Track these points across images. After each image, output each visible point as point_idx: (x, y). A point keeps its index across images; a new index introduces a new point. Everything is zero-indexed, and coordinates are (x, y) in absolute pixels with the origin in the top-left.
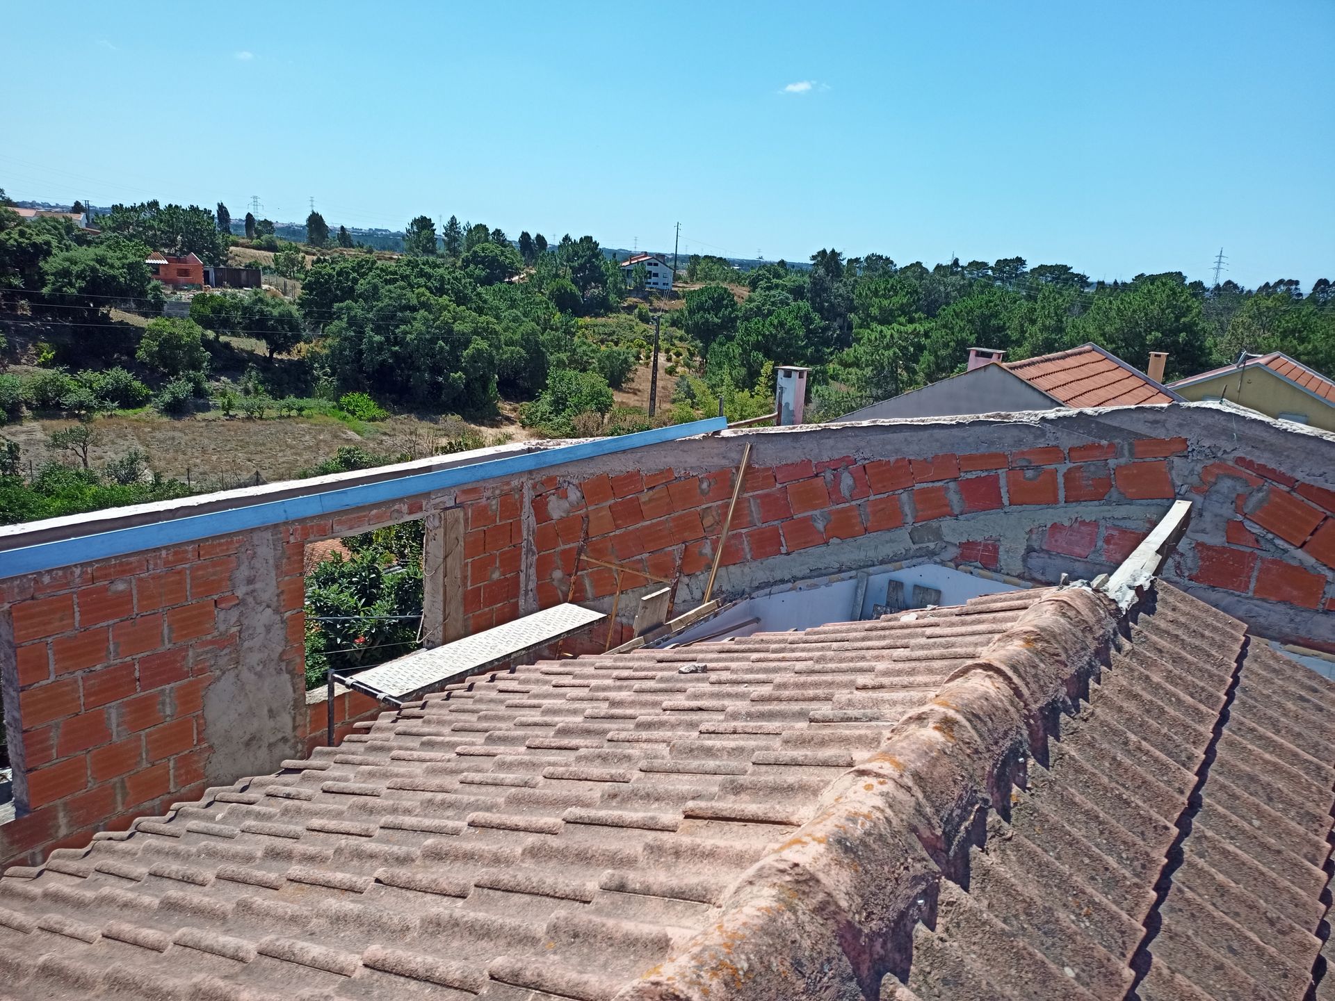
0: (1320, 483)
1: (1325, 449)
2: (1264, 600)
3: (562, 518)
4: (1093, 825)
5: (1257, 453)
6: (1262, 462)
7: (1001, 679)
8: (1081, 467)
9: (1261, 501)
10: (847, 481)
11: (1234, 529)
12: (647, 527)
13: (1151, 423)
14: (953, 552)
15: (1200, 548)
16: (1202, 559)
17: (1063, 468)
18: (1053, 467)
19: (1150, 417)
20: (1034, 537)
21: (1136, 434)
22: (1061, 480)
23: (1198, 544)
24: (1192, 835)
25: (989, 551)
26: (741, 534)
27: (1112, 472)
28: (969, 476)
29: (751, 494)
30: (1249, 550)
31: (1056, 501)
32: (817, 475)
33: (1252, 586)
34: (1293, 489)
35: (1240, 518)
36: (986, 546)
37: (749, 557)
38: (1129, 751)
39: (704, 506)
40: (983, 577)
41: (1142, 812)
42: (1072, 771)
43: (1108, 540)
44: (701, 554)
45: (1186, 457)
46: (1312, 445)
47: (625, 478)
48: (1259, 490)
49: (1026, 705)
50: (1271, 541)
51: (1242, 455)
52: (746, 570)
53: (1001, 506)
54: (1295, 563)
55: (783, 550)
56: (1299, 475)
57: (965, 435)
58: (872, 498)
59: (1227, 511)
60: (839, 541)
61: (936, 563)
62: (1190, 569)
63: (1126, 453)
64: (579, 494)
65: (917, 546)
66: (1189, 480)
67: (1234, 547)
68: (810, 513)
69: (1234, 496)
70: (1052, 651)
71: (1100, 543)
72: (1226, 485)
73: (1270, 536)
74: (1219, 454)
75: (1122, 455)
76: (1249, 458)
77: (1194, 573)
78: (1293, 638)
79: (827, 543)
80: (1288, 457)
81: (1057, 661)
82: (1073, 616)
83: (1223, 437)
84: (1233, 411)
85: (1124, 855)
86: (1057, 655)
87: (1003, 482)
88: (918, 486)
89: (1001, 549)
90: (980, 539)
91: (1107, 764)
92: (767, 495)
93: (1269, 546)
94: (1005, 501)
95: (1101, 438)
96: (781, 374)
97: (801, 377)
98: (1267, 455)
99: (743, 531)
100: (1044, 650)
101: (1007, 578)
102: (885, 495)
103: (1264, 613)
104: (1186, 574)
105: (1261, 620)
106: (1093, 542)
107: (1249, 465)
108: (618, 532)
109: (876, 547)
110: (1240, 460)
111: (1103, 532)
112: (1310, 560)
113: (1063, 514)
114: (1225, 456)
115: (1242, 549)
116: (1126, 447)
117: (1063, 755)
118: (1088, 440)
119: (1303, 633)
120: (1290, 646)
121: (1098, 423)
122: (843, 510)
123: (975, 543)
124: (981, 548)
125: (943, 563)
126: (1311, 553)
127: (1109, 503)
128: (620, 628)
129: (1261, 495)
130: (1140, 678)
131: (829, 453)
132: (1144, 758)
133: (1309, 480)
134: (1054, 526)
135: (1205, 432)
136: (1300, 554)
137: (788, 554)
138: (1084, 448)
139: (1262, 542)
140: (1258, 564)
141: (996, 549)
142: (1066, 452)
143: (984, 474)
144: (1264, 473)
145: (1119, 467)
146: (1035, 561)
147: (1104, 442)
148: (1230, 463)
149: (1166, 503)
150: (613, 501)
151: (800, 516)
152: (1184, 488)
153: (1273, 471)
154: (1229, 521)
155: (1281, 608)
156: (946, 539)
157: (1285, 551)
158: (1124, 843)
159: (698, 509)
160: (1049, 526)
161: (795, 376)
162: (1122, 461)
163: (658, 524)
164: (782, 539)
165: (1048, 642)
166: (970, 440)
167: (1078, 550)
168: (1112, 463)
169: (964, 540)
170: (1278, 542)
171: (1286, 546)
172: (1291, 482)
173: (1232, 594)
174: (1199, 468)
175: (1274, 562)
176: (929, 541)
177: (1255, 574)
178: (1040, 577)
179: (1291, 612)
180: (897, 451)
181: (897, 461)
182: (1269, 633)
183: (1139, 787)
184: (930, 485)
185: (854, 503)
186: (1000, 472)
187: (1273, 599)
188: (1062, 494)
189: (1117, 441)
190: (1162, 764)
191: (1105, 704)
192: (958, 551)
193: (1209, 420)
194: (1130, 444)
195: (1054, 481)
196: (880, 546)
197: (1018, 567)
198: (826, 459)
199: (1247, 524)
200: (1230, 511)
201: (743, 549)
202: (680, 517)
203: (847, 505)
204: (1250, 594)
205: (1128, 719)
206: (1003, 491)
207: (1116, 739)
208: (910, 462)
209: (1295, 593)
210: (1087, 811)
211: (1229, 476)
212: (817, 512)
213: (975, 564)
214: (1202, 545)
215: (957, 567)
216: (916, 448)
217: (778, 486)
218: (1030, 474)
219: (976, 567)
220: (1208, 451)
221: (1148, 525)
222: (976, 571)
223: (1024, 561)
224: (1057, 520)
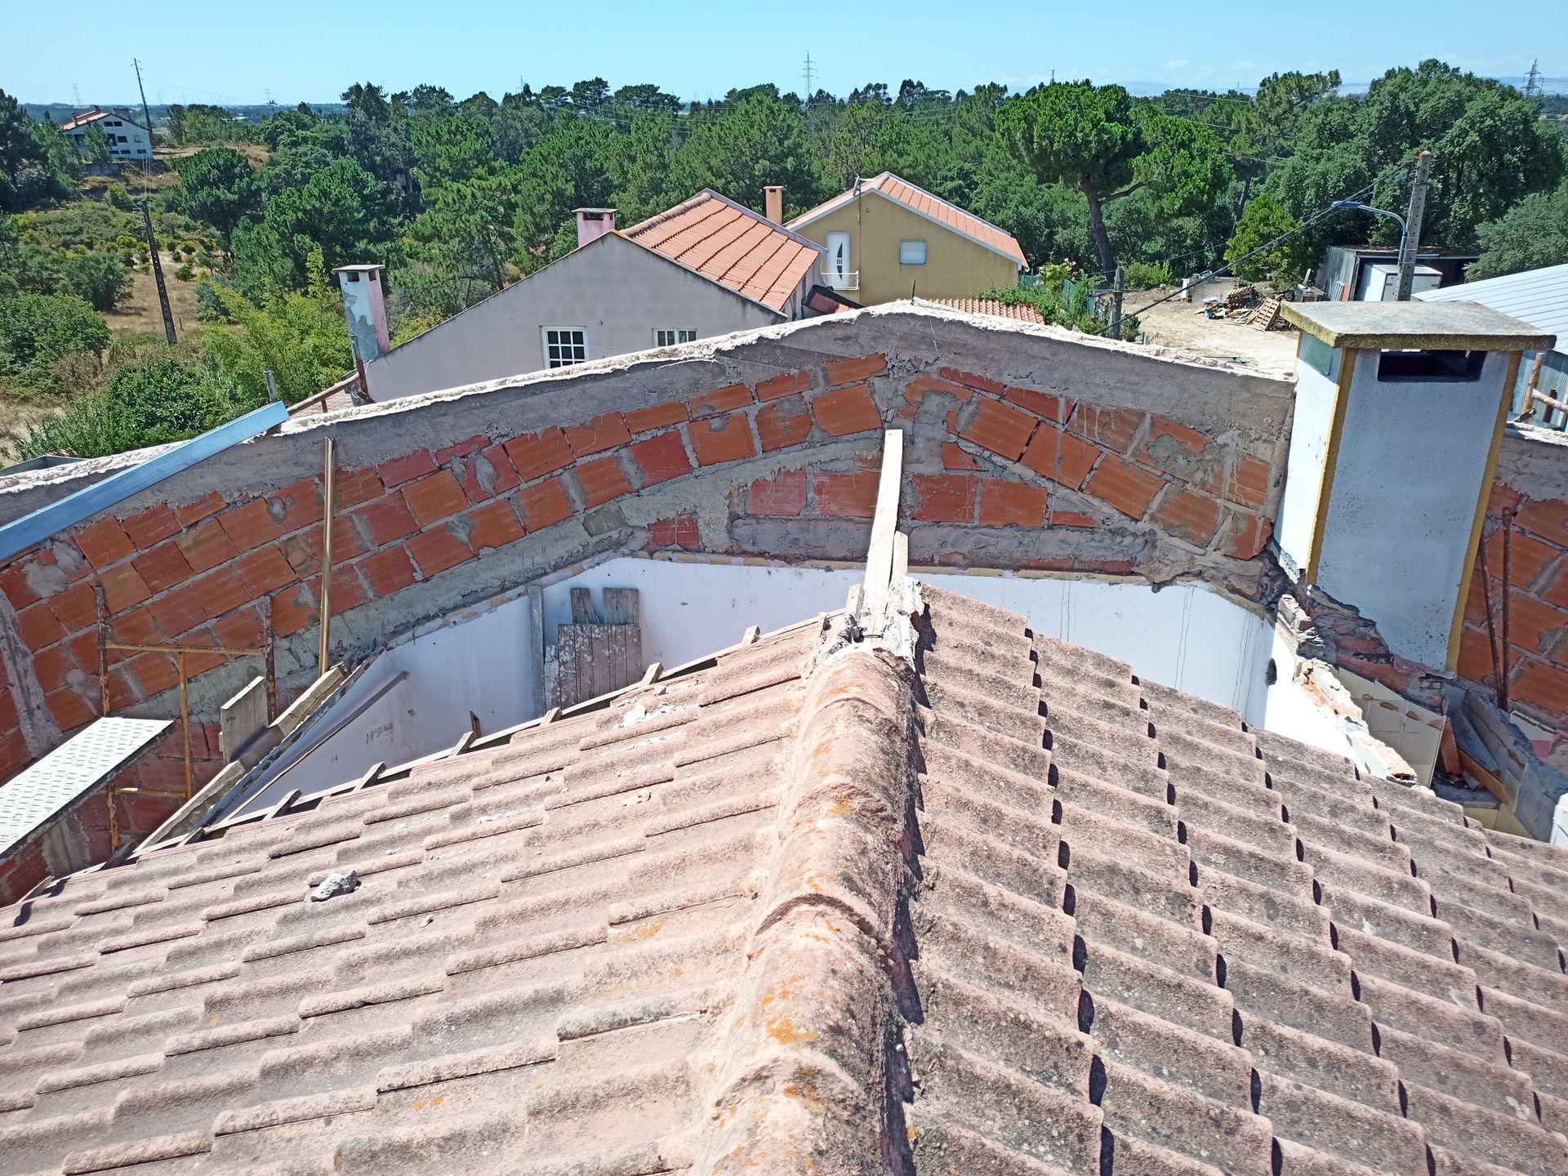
0: (1028, 385)
1: (1028, 345)
2: (991, 527)
3: (57, 594)
4: (1007, 1101)
5: (960, 359)
6: (967, 370)
7: (838, 912)
8: (774, 406)
9: (973, 416)
10: (484, 470)
11: (949, 453)
12: (203, 582)
13: (843, 339)
14: (641, 538)
15: (919, 481)
16: (922, 493)
17: (753, 410)
18: (740, 411)
19: (840, 333)
20: (735, 500)
21: (828, 356)
22: (753, 425)
23: (915, 476)
24: (1096, 1019)
25: (686, 528)
26: (351, 567)
27: (810, 407)
28: (643, 438)
29: (351, 509)
30: (968, 474)
31: (753, 453)
32: (440, 468)
33: (977, 513)
34: (1003, 396)
35: (954, 438)
36: (681, 522)
37: (371, 594)
38: (991, 914)
39: (284, 538)
40: (686, 561)
41: (1048, 1033)
42: (951, 1008)
43: (819, 490)
44: (296, 603)
45: (887, 376)
46: (1015, 342)
47: (145, 518)
48: (969, 403)
49: (879, 941)
50: (989, 460)
51: (945, 365)
52: (372, 613)
53: (690, 469)
54: (1015, 480)
55: (418, 576)
56: (1006, 380)
57: (626, 384)
58: (524, 486)
59: (939, 432)
60: (492, 550)
61: (624, 555)
62: (911, 507)
63: (821, 381)
64: (75, 554)
65: (595, 539)
66: (894, 404)
67: (952, 473)
68: (442, 521)
69: (944, 414)
70: (873, 806)
71: (810, 495)
72: (933, 403)
73: (987, 454)
74: (922, 367)
75: (818, 385)
76: (953, 367)
77: (916, 510)
78: (1025, 562)
79: (476, 556)
80: (992, 360)
81: (883, 819)
82: (872, 718)
83: (923, 346)
84: (928, 312)
85: (1055, 1133)
86: (882, 810)
87: (685, 439)
88: (580, 462)
89: (700, 523)
90: (672, 515)
91: (980, 960)
92: (376, 507)
93: (988, 466)
94: (694, 462)
95: (790, 367)
96: (343, 278)
97: (372, 278)
98: (971, 361)
99: (353, 561)
100: (864, 808)
101: (714, 557)
102: (541, 480)
103: (993, 541)
104: (908, 513)
105: (991, 549)
106: (803, 494)
107: (953, 375)
108: (157, 597)
109: (544, 550)
110: (944, 371)
111: (813, 481)
112: (1029, 474)
113: (762, 468)
114: (928, 369)
115: (960, 473)
116: (820, 374)
117: (934, 985)
118: (776, 371)
119: (1032, 555)
120: (1023, 572)
121: (783, 348)
122: (488, 510)
123: (666, 521)
124: (676, 526)
125: (633, 554)
126: (1028, 465)
127: (812, 445)
128: (200, 730)
129: (971, 408)
130: (959, 767)
131: (451, 436)
132: (1012, 917)
133: (1016, 384)
134: (756, 483)
135: (902, 344)
136: (1018, 468)
137: (426, 580)
138: (773, 382)
139: (980, 462)
140: (980, 488)
141: (694, 526)
142: (753, 389)
143: (661, 433)
144: (971, 382)
145: (816, 399)
146: (743, 530)
147: (794, 371)
148: (935, 376)
149: (878, 434)
150: (134, 556)
151: (429, 527)
152: (890, 414)
153: (980, 378)
154: (942, 444)
155: (1008, 531)
156: (632, 522)
157: (1004, 468)
158: (1050, 1111)
159: (276, 542)
160: (750, 484)
161: (364, 278)
162: (818, 391)
163: (218, 574)
164: (413, 562)
165: (866, 795)
166: (635, 391)
167: (788, 508)
168: (808, 395)
169: (654, 521)
170: (996, 459)
171: (1004, 462)
172: (1001, 390)
173: (958, 526)
174: (902, 387)
175: (995, 483)
176: (610, 529)
177: (978, 499)
178: (750, 548)
179: (1018, 534)
180: (543, 419)
181: (546, 432)
182: (1001, 561)
183: (1025, 979)
184: (596, 457)
185: (500, 497)
186: (679, 426)
187: (999, 524)
188: (757, 443)
189: (807, 368)
190: (1034, 917)
191: (942, 841)
192: (650, 535)
193: (905, 328)
194: (824, 370)
195: (746, 429)
196: (549, 548)
197: (722, 539)
198: (447, 444)
199: (962, 443)
200: (943, 432)
201: (360, 586)
202: (251, 559)
203: (492, 501)
204: (976, 523)
205: (972, 854)
206: (689, 450)
207: (974, 900)
208: (563, 431)
209: (1020, 512)
210: (995, 1082)
211: (936, 392)
212: (453, 518)
213: (672, 547)
214: (920, 476)
215: (651, 555)
216: (567, 411)
217: (389, 491)
218: (716, 423)
219: (674, 551)
220: (909, 366)
221: (859, 464)
222: (675, 556)
223: (730, 532)
224: (757, 476)
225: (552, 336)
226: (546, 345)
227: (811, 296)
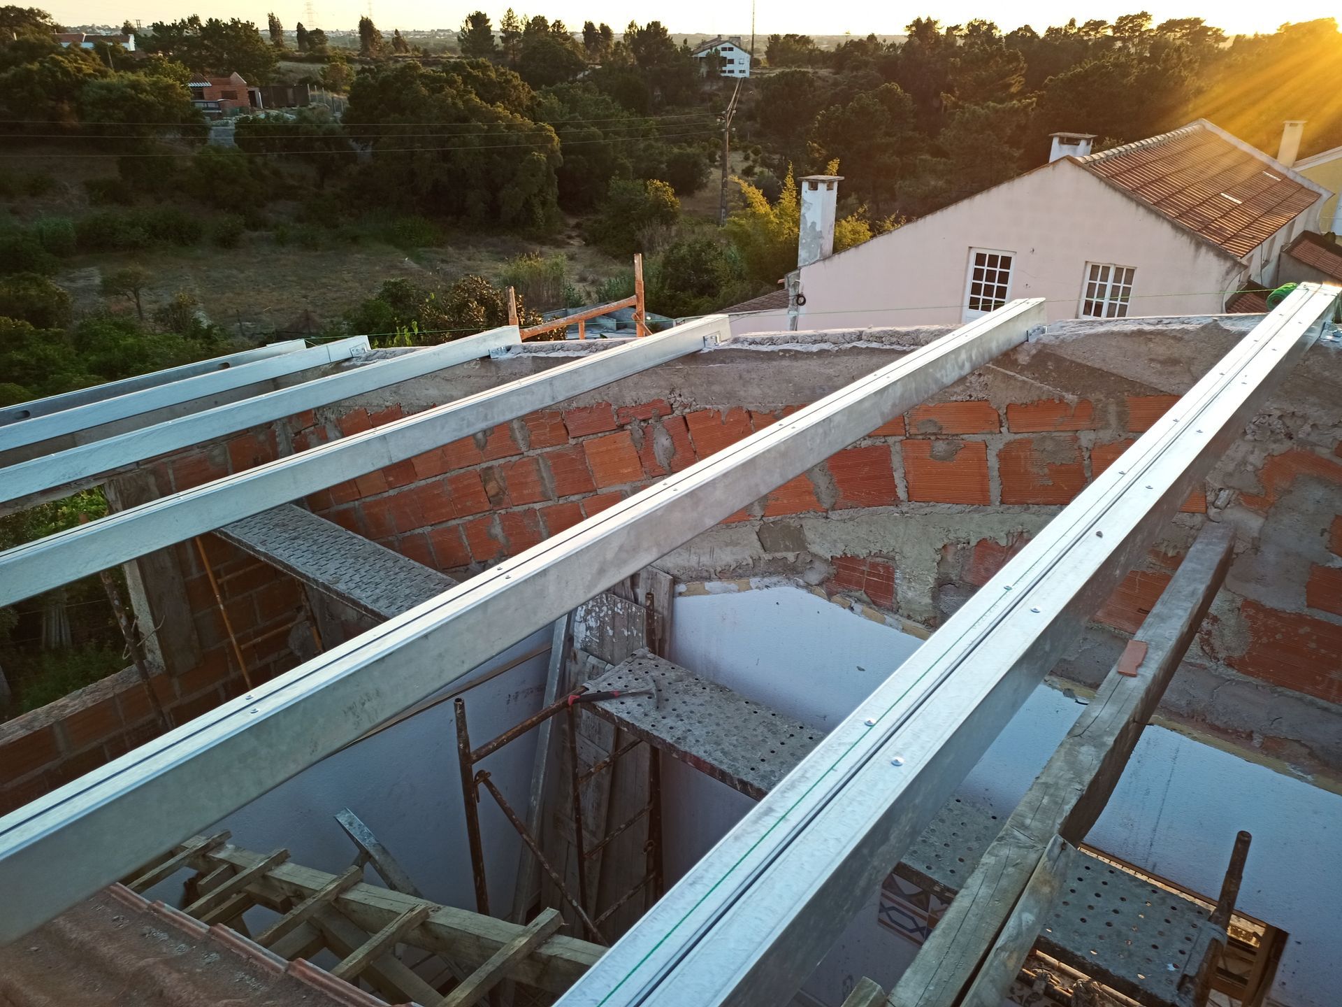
8: (1029, 441)
10: (662, 441)
11: (1323, 584)
12: (422, 489)
13: (1163, 363)
14: (821, 571)
15: (1252, 612)
16: (1254, 631)
17: (997, 444)
18: (978, 438)
19: (1161, 350)
20: (950, 558)
21: (1132, 383)
22: (993, 462)
23: (1248, 603)
25: (878, 576)
26: (534, 511)
27: (1086, 455)
29: (539, 451)
31: (985, 501)
32: (621, 427)
35: (1339, 561)
36: (874, 566)
39: (484, 465)
40: (869, 618)
44: (489, 533)
53: (896, 502)
57: (831, 371)
59: (1311, 546)
61: (798, 586)
62: (1228, 649)
63: (1113, 420)
65: (767, 557)
66: (1234, 481)
67: (1320, 615)
69: (1328, 518)
72: (1310, 495)
74: (1301, 433)
75: (1107, 426)
77: (1237, 655)
83: (1312, 399)
87: (896, 461)
89: (898, 574)
90: (862, 553)
92: (558, 456)
94: (901, 493)
95: (1065, 389)
96: (805, 186)
97: (830, 188)
99: (537, 506)
101: (908, 624)
104: (1222, 655)
108: (392, 493)
109: (712, 551)
113: (998, 524)
114: (1313, 438)
115: (1337, 621)
116: (1112, 409)
118: (1041, 391)
121: (1059, 359)
123: (854, 559)
124: (865, 568)
125: (808, 587)
131: (634, 393)
134: (982, 543)
138: (1035, 404)
141: (889, 577)
142: (1002, 410)
143: (866, 443)
145: (1098, 446)
146: (953, 600)
147: (1070, 397)
148: (1325, 453)
152: (1224, 494)
154: (1313, 566)
156: (815, 548)
159: (478, 468)
160: (973, 543)
161: (822, 187)
162: (1105, 435)
163: (434, 485)
168: (1086, 437)
169: (839, 554)
173: (1312, 703)
174: (1256, 457)
176: (787, 549)
180: (730, 396)
181: (732, 412)
186: (891, 440)
188: (995, 489)
189: (1092, 397)
192: (832, 570)
194: (1121, 403)
195: (982, 465)
196: (717, 550)
197: (923, 606)
198: (628, 401)
200: (1318, 548)
201: (539, 534)
202: (457, 478)
206: (898, 476)
208: (749, 413)
211: (1318, 481)
212: (627, 487)
213: (858, 594)
214: (1256, 605)
215: (830, 596)
216: (756, 392)
217: (572, 442)
218: (940, 447)
219: (859, 600)
220: (1277, 425)
221: (1150, 559)
222: (858, 607)
223: (935, 597)
224: (987, 534)
225: (980, 259)
226: (972, 266)
227: (1297, 242)
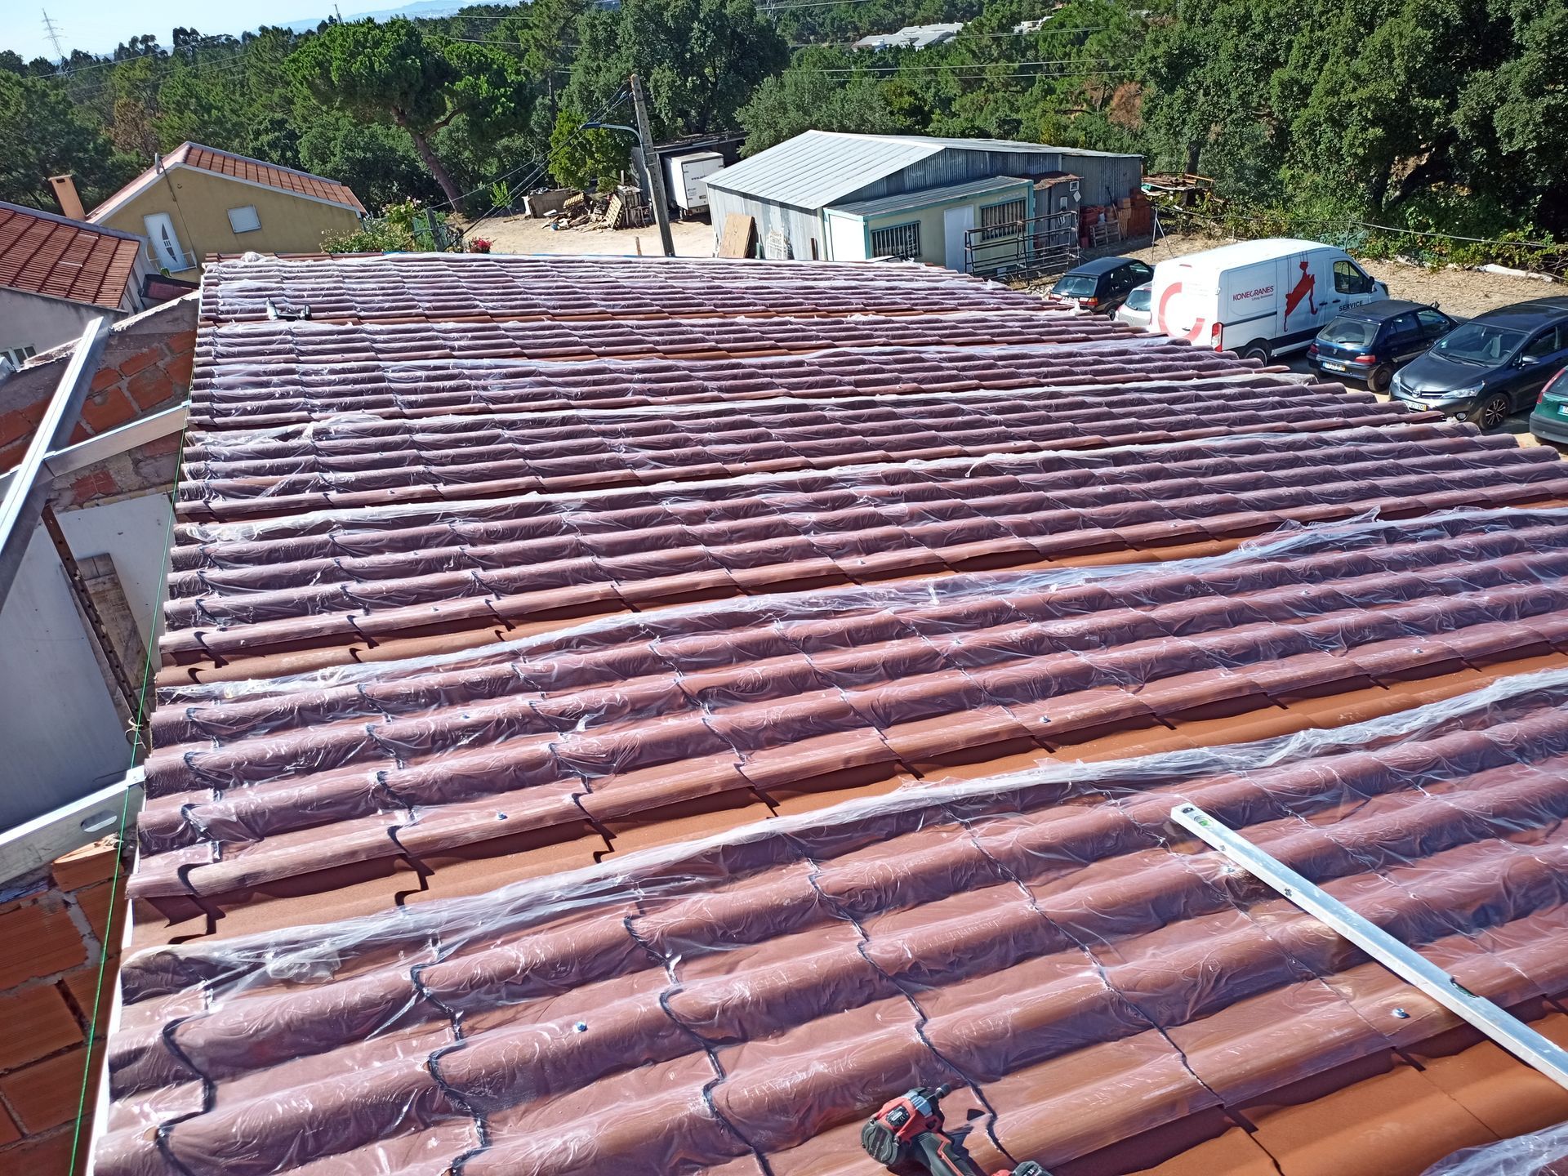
8: (138, 377)
14: (68, 497)
17: (124, 384)
18: (114, 387)
19: (165, 318)
21: (166, 334)
22: (127, 394)
25: (102, 480)
27: (165, 371)
31: (134, 413)
40: (110, 503)
61: (59, 512)
63: (167, 352)
75: (166, 355)
89: (111, 472)
94: (90, 431)
95: (140, 348)
101: (132, 494)
116: (164, 347)
118: (131, 353)
121: (130, 336)
124: (93, 480)
125: (66, 509)
138: (132, 360)
141: (108, 476)
142: (118, 369)
145: (169, 364)
146: (147, 469)
147: (145, 350)
162: (168, 359)
166: (24, 391)
167: (175, 445)
168: (162, 363)
178: (157, 480)
188: (135, 406)
189: (154, 346)
192: (74, 492)
194: (166, 344)
195: (123, 397)
197: (135, 480)
206: (84, 423)
213: (97, 495)
218: (98, 399)
219: (99, 498)
222: (100, 501)
223: (136, 474)
227: (147, 286)
